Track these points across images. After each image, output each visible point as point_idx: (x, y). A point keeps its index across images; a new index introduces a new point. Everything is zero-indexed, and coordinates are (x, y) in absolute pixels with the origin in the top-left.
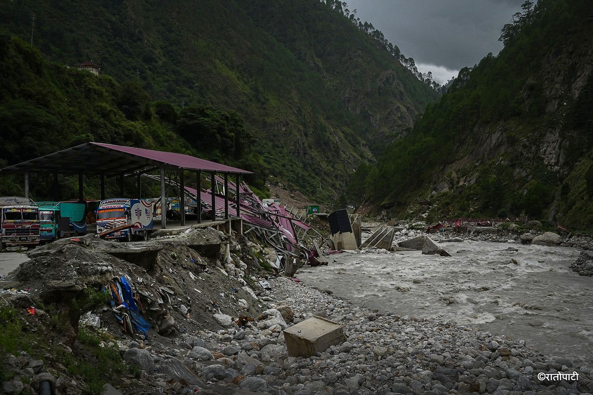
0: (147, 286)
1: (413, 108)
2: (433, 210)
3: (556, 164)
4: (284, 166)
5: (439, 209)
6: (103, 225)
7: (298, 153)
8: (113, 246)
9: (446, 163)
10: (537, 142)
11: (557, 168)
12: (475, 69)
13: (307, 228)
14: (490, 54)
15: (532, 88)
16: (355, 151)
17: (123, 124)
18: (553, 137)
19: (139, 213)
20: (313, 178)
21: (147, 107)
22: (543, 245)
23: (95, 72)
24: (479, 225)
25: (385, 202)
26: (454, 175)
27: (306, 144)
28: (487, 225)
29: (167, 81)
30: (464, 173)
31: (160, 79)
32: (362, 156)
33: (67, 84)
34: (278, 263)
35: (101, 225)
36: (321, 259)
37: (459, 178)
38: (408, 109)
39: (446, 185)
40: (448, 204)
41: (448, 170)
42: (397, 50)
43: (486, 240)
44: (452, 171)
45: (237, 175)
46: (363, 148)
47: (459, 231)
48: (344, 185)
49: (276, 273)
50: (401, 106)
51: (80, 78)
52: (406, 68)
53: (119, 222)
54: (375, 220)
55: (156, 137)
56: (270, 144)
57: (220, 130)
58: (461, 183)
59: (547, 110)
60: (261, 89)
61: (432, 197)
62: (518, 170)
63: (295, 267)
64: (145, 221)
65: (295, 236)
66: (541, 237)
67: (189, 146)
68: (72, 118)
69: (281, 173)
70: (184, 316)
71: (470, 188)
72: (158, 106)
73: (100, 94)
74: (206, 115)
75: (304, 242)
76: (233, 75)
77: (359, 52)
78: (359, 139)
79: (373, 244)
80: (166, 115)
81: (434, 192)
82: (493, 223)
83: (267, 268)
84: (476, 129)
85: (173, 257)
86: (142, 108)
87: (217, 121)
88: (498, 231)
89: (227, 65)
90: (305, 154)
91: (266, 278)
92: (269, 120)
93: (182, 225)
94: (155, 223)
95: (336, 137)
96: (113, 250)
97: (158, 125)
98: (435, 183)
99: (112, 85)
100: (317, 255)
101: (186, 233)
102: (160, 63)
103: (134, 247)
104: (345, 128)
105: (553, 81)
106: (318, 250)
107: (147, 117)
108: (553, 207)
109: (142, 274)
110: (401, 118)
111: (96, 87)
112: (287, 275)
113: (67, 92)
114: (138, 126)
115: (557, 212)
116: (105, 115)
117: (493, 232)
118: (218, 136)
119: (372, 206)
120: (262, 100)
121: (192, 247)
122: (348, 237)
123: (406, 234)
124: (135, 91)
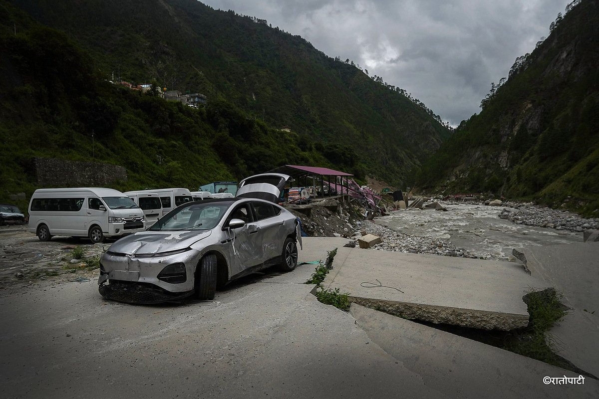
0: (307, 222)
1: (440, 140)
2: (448, 190)
3: (506, 167)
4: (376, 169)
5: (450, 189)
6: (291, 198)
7: (383, 163)
8: (294, 206)
9: (454, 167)
10: (497, 156)
11: (506, 169)
12: (468, 121)
13: (380, 199)
14: (476, 114)
15: (494, 130)
16: (411, 161)
17: (301, 153)
18: (504, 154)
19: (304, 193)
20: (391, 174)
21: (311, 145)
22: (494, 206)
23: (288, 131)
24: (467, 197)
25: (425, 186)
26: (458, 172)
27: (387, 158)
28: (471, 197)
29: (321, 130)
30: (462, 172)
31: (318, 130)
32: (415, 164)
33: (277, 137)
34: (366, 215)
35: (290, 198)
36: (387, 213)
37: (460, 174)
38: (437, 140)
39: (454, 178)
40: (454, 187)
41: (455, 170)
42: (432, 112)
43: (470, 204)
44: (457, 170)
45: (347, 176)
46: (415, 160)
47: (458, 199)
48: (406, 177)
49: (365, 218)
50: (434, 139)
51: (282, 134)
52: (436, 120)
53: (297, 197)
54: (420, 195)
55: (314, 158)
56: (370, 158)
57: (344, 154)
58: (461, 177)
59: (502, 141)
60: (365, 132)
61: (447, 183)
62: (488, 170)
63: (373, 216)
64: (307, 197)
65: (375, 203)
66: (493, 202)
67: (329, 161)
68: (279, 152)
69: (375, 173)
70: (322, 234)
71: (465, 179)
72: (315, 144)
73: (290, 141)
74: (337, 148)
75: (379, 205)
76: (352, 126)
77: (413, 113)
78: (413, 155)
79: (413, 206)
80: (319, 148)
81: (448, 181)
82: (474, 196)
83: (361, 216)
84: (468, 150)
85: (318, 211)
86: (308, 146)
87: (342, 150)
88: (475, 199)
89: (349, 122)
90: (387, 163)
91: (360, 221)
92: (369, 147)
93: (322, 198)
94: (311, 197)
95: (402, 155)
96: (294, 208)
97: (315, 153)
98: (449, 176)
99: (295, 137)
100: (385, 211)
101: (324, 201)
102: (318, 122)
103: (302, 207)
104: (406, 150)
105: (504, 127)
106: (386, 209)
107: (311, 149)
108: (503, 187)
109: (305, 217)
110: (434, 144)
111: (289, 138)
112: (369, 219)
113: (277, 141)
114: (306, 154)
115: (504, 190)
116: (293, 150)
117: (473, 200)
118: (342, 157)
119: (418, 188)
120: (366, 138)
121: (325, 207)
122: (402, 203)
123: (433, 201)
124: (305, 139)
